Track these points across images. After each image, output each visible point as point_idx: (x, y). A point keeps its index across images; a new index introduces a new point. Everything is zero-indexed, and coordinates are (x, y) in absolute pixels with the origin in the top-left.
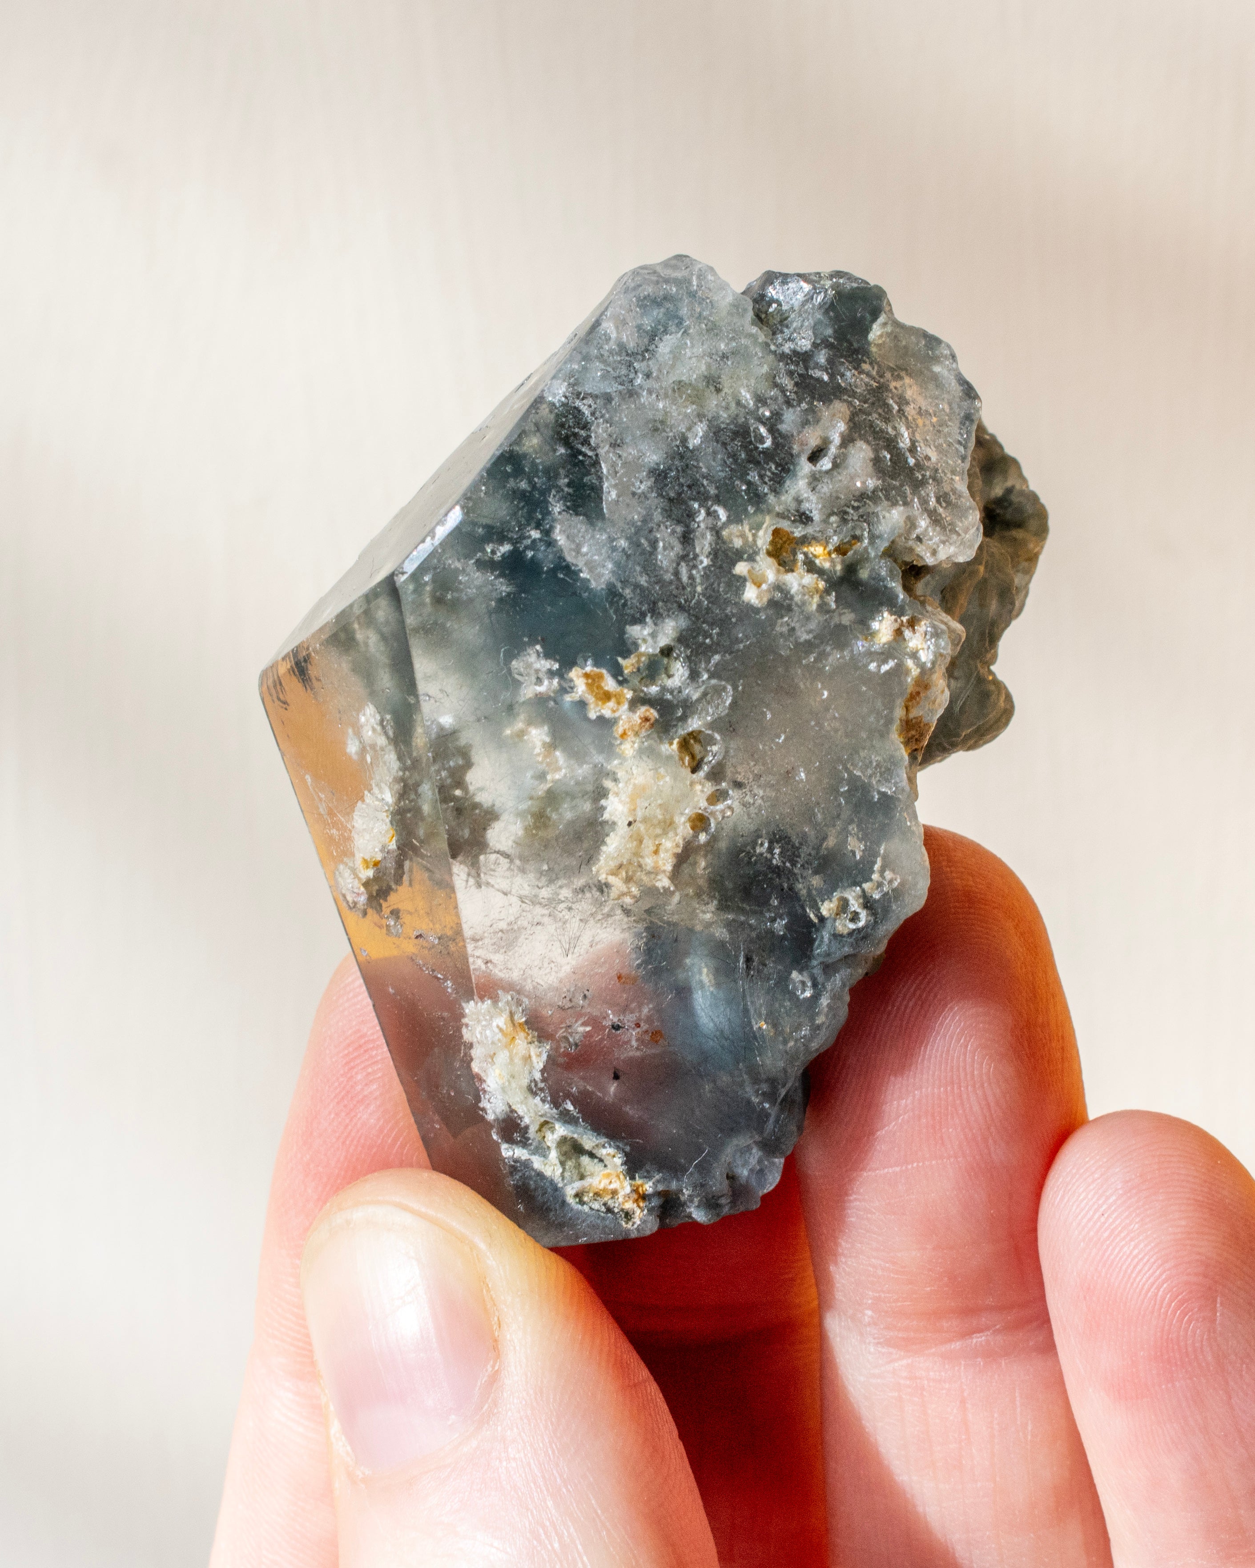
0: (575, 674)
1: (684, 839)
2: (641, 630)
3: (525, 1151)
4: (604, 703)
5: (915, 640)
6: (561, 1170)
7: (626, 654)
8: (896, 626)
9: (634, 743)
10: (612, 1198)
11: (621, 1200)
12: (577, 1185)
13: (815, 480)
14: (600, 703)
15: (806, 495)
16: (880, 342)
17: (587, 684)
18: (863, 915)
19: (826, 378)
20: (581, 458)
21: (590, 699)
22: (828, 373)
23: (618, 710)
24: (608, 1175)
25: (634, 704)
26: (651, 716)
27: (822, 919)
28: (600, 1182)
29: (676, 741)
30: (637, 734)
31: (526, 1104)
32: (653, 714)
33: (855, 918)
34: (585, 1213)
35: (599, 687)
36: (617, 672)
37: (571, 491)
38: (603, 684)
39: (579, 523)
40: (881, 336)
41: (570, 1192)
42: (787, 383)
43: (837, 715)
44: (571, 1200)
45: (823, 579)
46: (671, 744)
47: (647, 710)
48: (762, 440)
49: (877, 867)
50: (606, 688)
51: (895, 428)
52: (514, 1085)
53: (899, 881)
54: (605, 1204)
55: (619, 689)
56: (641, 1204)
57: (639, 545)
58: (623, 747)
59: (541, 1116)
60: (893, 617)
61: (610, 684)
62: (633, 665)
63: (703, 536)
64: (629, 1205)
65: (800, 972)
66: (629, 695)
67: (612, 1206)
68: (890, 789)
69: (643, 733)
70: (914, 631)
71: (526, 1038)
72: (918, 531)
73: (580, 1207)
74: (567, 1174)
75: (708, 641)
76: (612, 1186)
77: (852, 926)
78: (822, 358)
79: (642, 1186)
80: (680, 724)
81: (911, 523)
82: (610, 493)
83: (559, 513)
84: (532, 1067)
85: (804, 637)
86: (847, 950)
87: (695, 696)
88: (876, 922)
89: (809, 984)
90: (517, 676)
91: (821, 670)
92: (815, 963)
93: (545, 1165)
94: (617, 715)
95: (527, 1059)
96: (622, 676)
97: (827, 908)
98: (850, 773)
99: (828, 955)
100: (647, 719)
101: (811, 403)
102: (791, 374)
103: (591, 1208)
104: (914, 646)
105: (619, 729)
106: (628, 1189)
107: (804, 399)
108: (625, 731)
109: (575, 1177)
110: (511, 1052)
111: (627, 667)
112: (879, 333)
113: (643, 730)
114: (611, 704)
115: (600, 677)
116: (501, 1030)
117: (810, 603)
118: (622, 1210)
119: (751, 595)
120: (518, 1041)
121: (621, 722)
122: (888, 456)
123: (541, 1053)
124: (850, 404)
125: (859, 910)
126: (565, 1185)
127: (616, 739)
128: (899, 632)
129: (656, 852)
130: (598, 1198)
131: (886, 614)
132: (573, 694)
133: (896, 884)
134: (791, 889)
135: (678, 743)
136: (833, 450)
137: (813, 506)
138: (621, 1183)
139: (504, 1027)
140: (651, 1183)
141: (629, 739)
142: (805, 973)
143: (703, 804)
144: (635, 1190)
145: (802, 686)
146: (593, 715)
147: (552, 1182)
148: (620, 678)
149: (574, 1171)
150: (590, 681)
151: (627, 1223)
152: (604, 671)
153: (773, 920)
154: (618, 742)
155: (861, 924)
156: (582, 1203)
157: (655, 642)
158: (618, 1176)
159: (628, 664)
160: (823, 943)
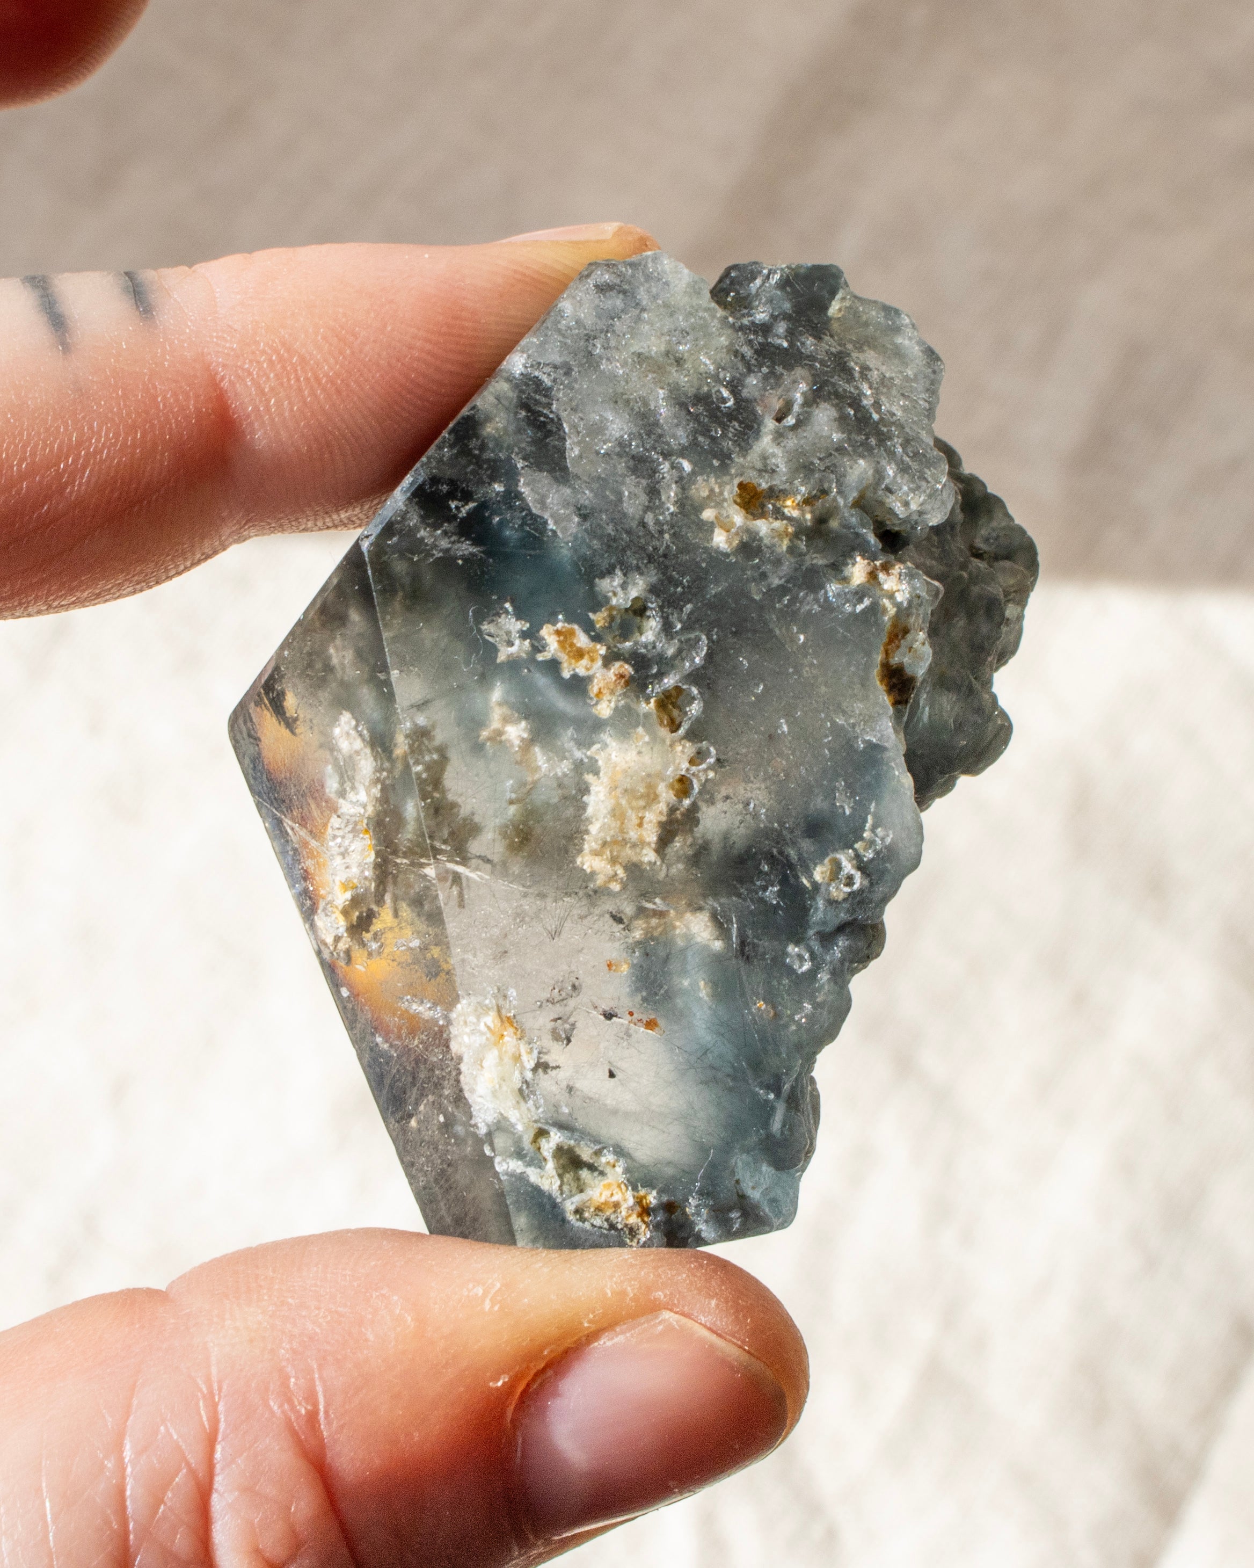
0: (547, 633)
1: (668, 805)
2: (611, 582)
3: (520, 1163)
4: (577, 661)
5: (889, 582)
6: (559, 1183)
7: (596, 608)
8: (869, 569)
9: (610, 701)
10: (615, 1212)
11: (624, 1213)
12: (577, 1199)
13: (779, 436)
14: (573, 661)
15: (771, 451)
16: (840, 316)
17: (559, 642)
18: (858, 876)
19: (785, 344)
20: (542, 419)
21: (563, 657)
22: (787, 341)
23: (591, 667)
24: (609, 1186)
25: (608, 661)
26: (626, 673)
27: (816, 886)
28: (601, 1194)
29: (652, 700)
30: (612, 692)
31: (519, 1109)
32: (628, 669)
33: (850, 881)
34: (587, 1231)
35: (572, 645)
36: (588, 627)
37: (533, 449)
38: (575, 641)
39: (544, 478)
40: (840, 310)
41: (569, 1206)
42: (747, 351)
43: (815, 662)
44: (571, 1217)
45: (792, 525)
46: (648, 702)
47: (621, 666)
48: (724, 400)
49: (868, 826)
50: (578, 645)
51: (857, 388)
52: (505, 1088)
53: (891, 836)
54: (607, 1220)
55: (591, 645)
56: (646, 1219)
57: (605, 497)
58: (599, 707)
59: (536, 1121)
60: (866, 561)
61: (582, 640)
62: (604, 618)
63: (669, 486)
64: (633, 1220)
65: (797, 943)
66: (602, 650)
67: (614, 1222)
68: (875, 736)
69: (619, 691)
70: (888, 574)
71: (515, 1034)
72: (887, 481)
73: (580, 1224)
74: (565, 1188)
75: (679, 589)
76: (615, 1198)
77: (848, 890)
78: (781, 328)
79: (645, 1197)
80: (656, 681)
81: (880, 474)
82: (573, 451)
83: (523, 468)
84: (523, 1068)
85: (776, 582)
86: (843, 916)
87: (670, 652)
88: (871, 884)
89: (807, 956)
90: (487, 637)
91: (795, 614)
92: (811, 932)
93: (542, 1177)
94: (591, 673)
95: (517, 1058)
96: (594, 631)
97: (819, 873)
98: (833, 723)
99: (824, 923)
100: (622, 676)
101: (772, 368)
102: (750, 342)
103: (592, 1225)
104: (890, 588)
105: (594, 689)
106: (631, 1202)
107: (765, 363)
108: (600, 689)
109: (574, 1191)
110: (500, 1051)
111: (598, 621)
112: (837, 307)
113: (619, 687)
114: (585, 662)
115: (572, 633)
116: (488, 1028)
117: (780, 546)
118: (626, 1225)
119: (720, 540)
120: (506, 1039)
121: (596, 681)
122: (852, 412)
123: (531, 1049)
124: (812, 367)
125: (853, 872)
126: (564, 1200)
127: (591, 699)
128: (873, 575)
129: (640, 825)
130: (600, 1213)
131: (858, 559)
132: (545, 653)
133: (888, 840)
134: (781, 853)
135: (656, 701)
136: (796, 408)
137: (780, 462)
138: (623, 1194)
139: (492, 1025)
140: (654, 1193)
141: (605, 698)
142: (802, 946)
143: (685, 765)
144: (639, 1201)
145: (778, 632)
146: (566, 674)
147: (550, 1197)
148: (593, 634)
149: (573, 1184)
150: (562, 638)
151: (632, 1240)
152: (576, 627)
153: (765, 889)
154: (594, 702)
155: (856, 887)
156: (583, 1220)
157: (626, 594)
158: (619, 1186)
159: (599, 619)
160: (819, 912)
